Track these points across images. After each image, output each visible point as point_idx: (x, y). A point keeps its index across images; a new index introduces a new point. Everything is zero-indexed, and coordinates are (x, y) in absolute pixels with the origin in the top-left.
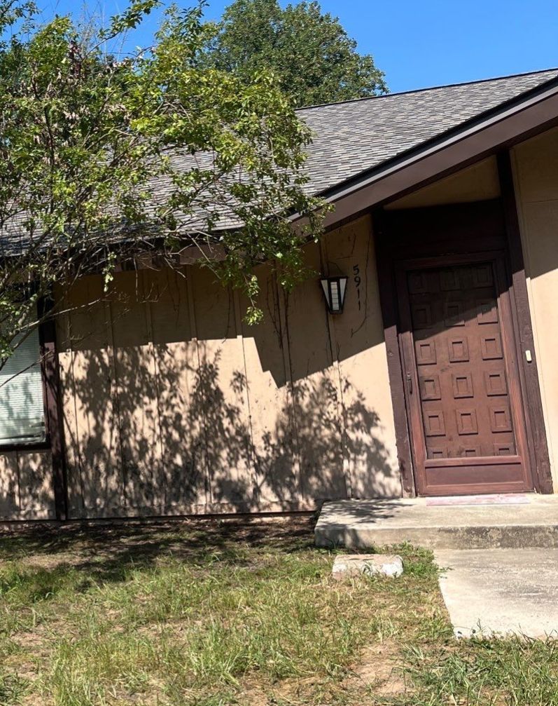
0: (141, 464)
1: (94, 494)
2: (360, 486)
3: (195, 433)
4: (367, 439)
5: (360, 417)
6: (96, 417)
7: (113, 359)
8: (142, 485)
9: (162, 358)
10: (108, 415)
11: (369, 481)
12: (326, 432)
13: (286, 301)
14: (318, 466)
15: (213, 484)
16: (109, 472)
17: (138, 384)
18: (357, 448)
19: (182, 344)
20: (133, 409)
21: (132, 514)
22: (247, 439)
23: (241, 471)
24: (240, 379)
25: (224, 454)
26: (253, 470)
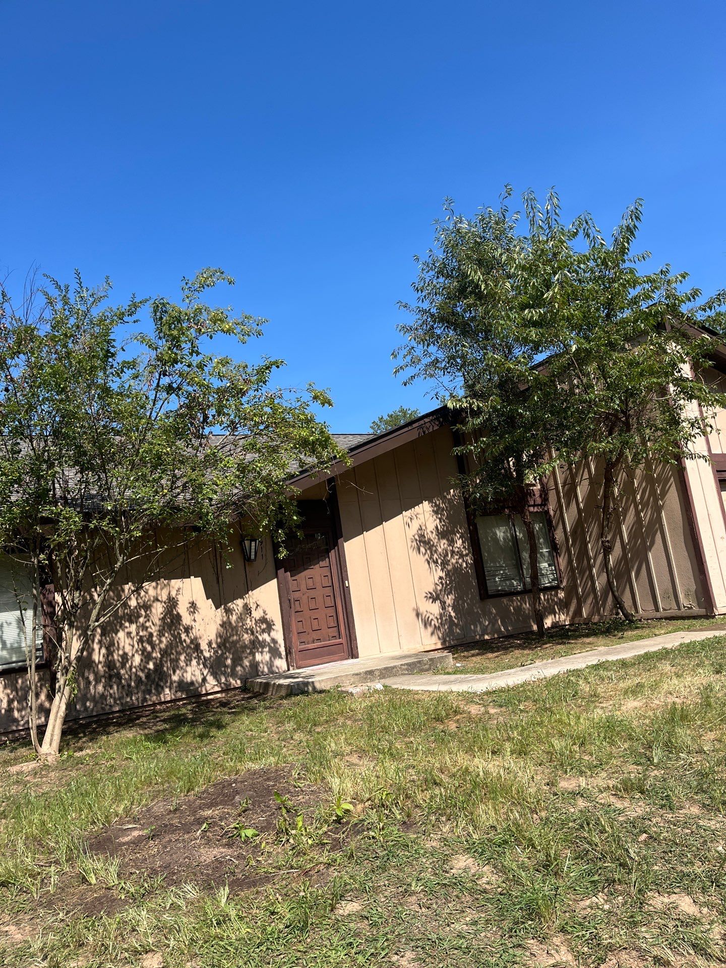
0: (122, 672)
3: (163, 646)
4: (268, 639)
5: (264, 626)
8: (123, 687)
9: (139, 594)
10: (97, 638)
11: (270, 665)
12: (246, 636)
14: (241, 659)
16: (97, 681)
17: (120, 614)
18: (263, 644)
19: (154, 584)
20: (117, 632)
21: (117, 709)
22: (197, 645)
24: (193, 607)
25: (182, 657)
26: (201, 666)
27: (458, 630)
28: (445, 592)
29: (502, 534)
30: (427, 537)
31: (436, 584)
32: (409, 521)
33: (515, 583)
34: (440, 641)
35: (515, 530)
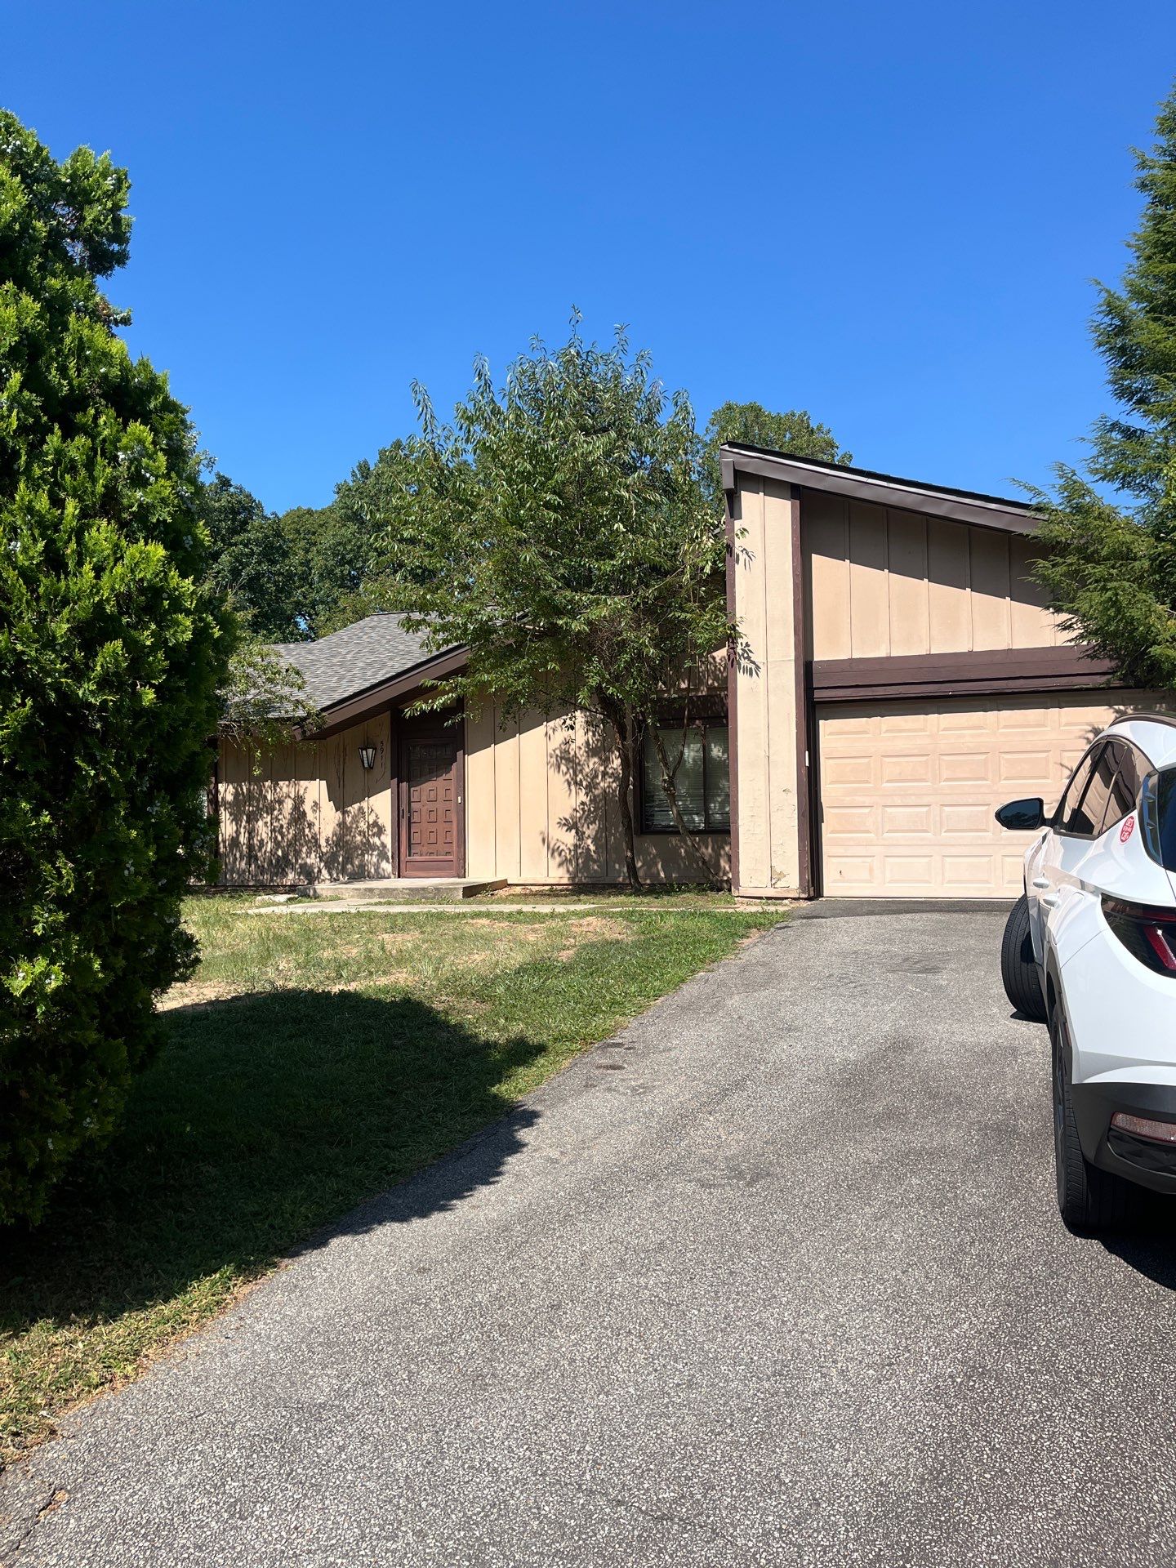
0: (259, 854)
1: (232, 871)
2: (373, 870)
3: (290, 836)
4: (378, 843)
5: (375, 830)
6: (236, 824)
7: (249, 790)
8: (259, 867)
9: (275, 790)
10: (244, 823)
11: (378, 868)
12: (359, 838)
13: (344, 760)
14: (352, 859)
15: (297, 866)
16: (242, 858)
17: (261, 806)
18: (373, 847)
19: (287, 782)
20: (257, 821)
21: (251, 884)
22: (316, 840)
23: (312, 860)
24: (316, 805)
25: (304, 849)
26: (318, 860)
27: (596, 867)
28: (585, 820)
29: (692, 754)
30: (572, 753)
31: (575, 810)
32: (550, 732)
33: (696, 818)
34: (568, 876)
35: (706, 750)
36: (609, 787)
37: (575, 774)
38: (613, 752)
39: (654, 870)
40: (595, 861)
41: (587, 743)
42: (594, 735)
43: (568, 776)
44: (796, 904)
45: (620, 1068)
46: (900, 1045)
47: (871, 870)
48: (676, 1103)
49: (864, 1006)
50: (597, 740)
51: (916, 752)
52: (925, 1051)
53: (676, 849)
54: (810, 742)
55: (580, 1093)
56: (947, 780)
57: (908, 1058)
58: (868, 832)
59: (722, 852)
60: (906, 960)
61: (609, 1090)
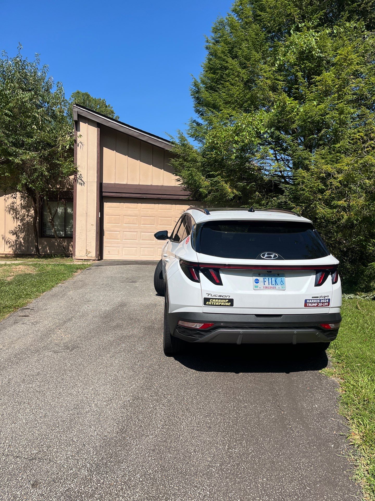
27: (24, 248)
28: (20, 231)
29: (61, 210)
30: (15, 207)
31: (16, 228)
32: (7, 199)
33: (61, 233)
34: (13, 251)
35: (66, 210)
36: (29, 220)
37: (16, 215)
38: (31, 208)
39: (46, 250)
40: (23, 246)
41: (21, 204)
42: (24, 201)
43: (13, 215)
44: (94, 262)
45: (28, 316)
46: (122, 305)
47: (118, 252)
48: (47, 327)
49: (113, 293)
50: (25, 203)
51: (134, 215)
52: (130, 306)
53: (54, 243)
54: (101, 209)
55: (12, 325)
56: (143, 224)
57: (125, 309)
58: (118, 239)
59: (70, 244)
60: (127, 279)
61: (23, 324)
